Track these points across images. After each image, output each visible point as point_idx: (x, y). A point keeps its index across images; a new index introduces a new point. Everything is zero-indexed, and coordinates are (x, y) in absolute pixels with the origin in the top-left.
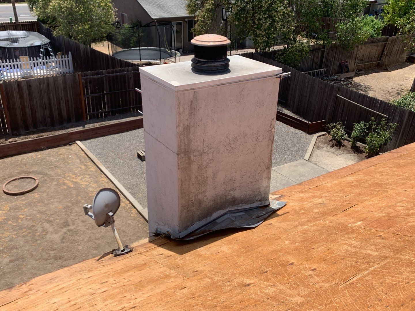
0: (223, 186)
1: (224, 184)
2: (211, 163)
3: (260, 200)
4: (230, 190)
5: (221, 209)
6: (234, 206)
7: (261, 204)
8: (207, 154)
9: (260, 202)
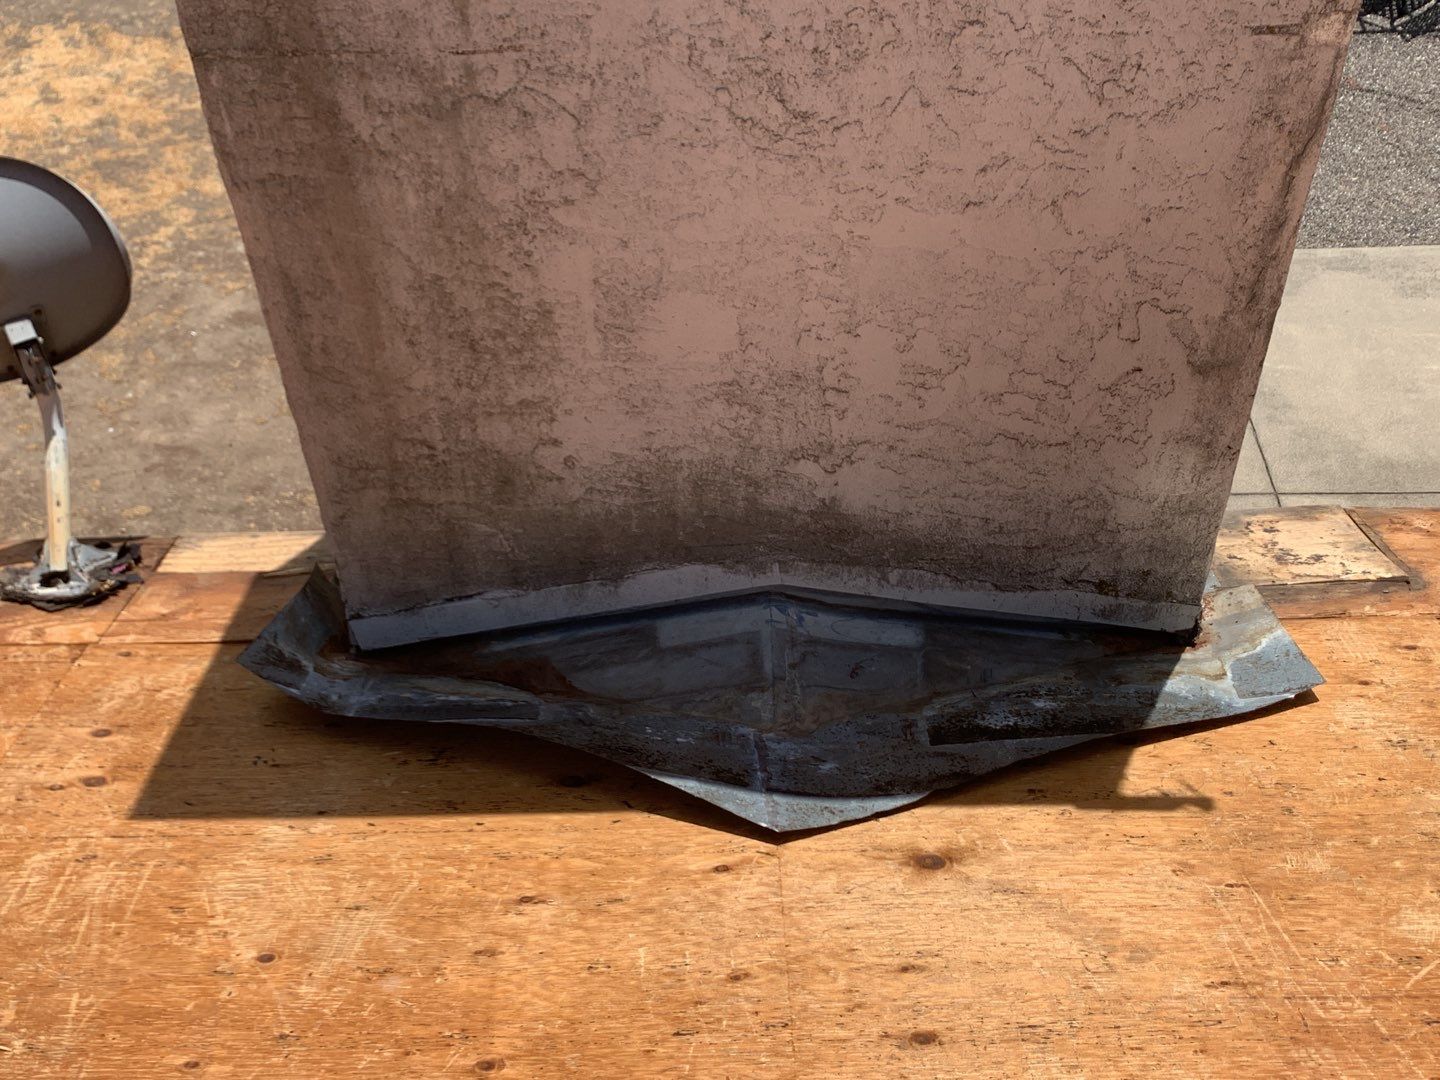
0: (718, 408)
1: (731, 392)
2: (568, 202)
3: (1101, 587)
4: (795, 456)
5: (704, 560)
6: (828, 567)
7: (1103, 613)
8: (513, 115)
9: (1103, 601)
